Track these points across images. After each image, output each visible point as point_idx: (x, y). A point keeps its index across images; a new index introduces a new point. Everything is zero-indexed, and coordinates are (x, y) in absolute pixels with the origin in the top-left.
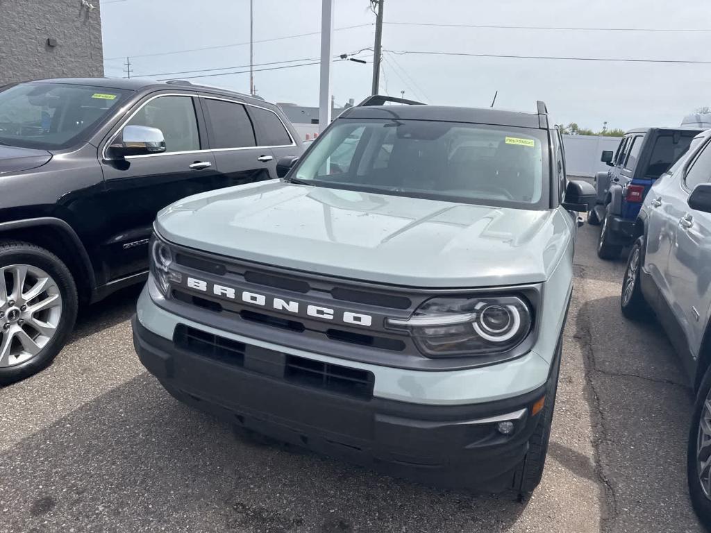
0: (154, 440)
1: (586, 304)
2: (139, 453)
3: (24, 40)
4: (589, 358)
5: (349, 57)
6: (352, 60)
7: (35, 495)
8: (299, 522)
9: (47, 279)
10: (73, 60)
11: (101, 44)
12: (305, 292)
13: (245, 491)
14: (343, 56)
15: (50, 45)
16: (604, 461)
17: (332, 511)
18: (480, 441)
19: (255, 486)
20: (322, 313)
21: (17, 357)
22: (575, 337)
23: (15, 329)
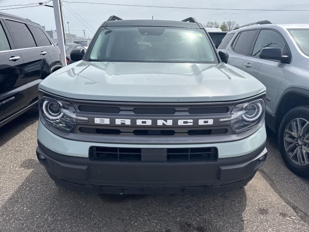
0: (59, 218)
6: (46, 5)
12: (173, 113)
13: (131, 226)
14: (41, 4)
17: (178, 220)
19: (134, 222)
20: (187, 122)
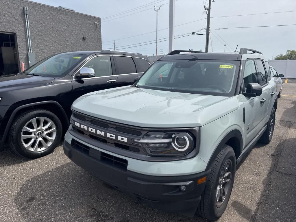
1: (285, 140)
2: (68, 186)
3: (76, 38)
4: (274, 165)
5: (196, 33)
6: (197, 34)
7: (30, 196)
8: (112, 218)
9: (51, 122)
10: (91, 43)
11: (101, 37)
12: (108, 128)
13: (98, 204)
14: (193, 33)
15: (84, 39)
16: (259, 212)
17: (126, 216)
18: (171, 192)
19: (102, 203)
20: (111, 136)
21: (40, 149)
22: (272, 155)
23: (40, 139)
